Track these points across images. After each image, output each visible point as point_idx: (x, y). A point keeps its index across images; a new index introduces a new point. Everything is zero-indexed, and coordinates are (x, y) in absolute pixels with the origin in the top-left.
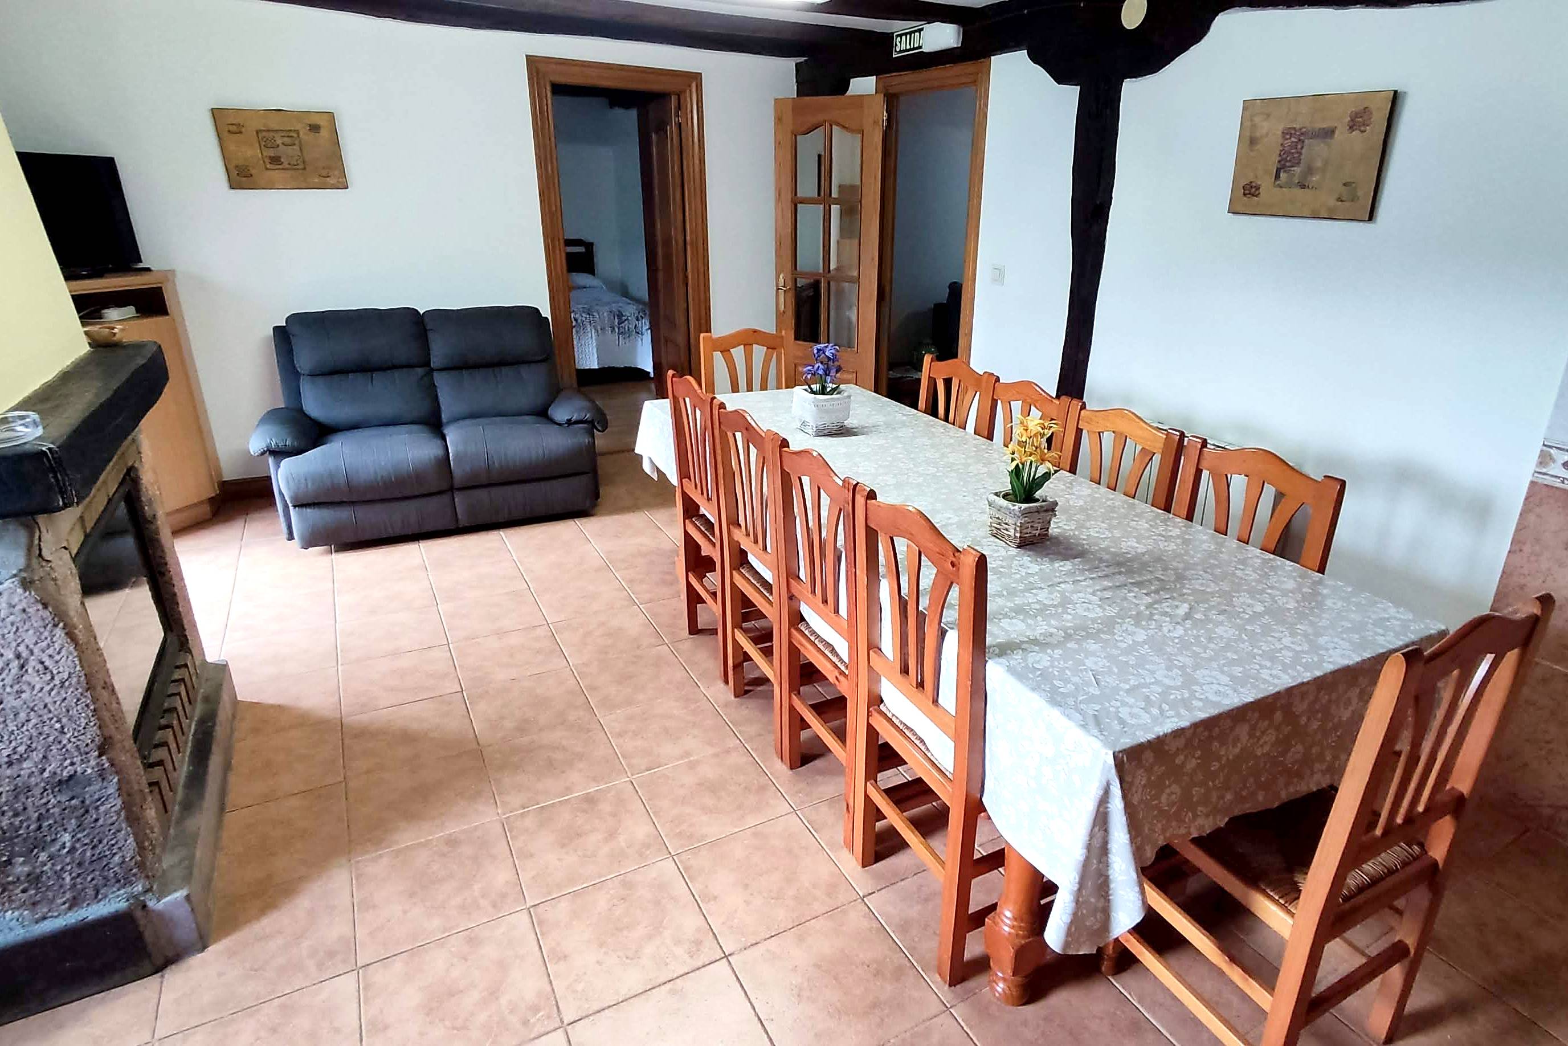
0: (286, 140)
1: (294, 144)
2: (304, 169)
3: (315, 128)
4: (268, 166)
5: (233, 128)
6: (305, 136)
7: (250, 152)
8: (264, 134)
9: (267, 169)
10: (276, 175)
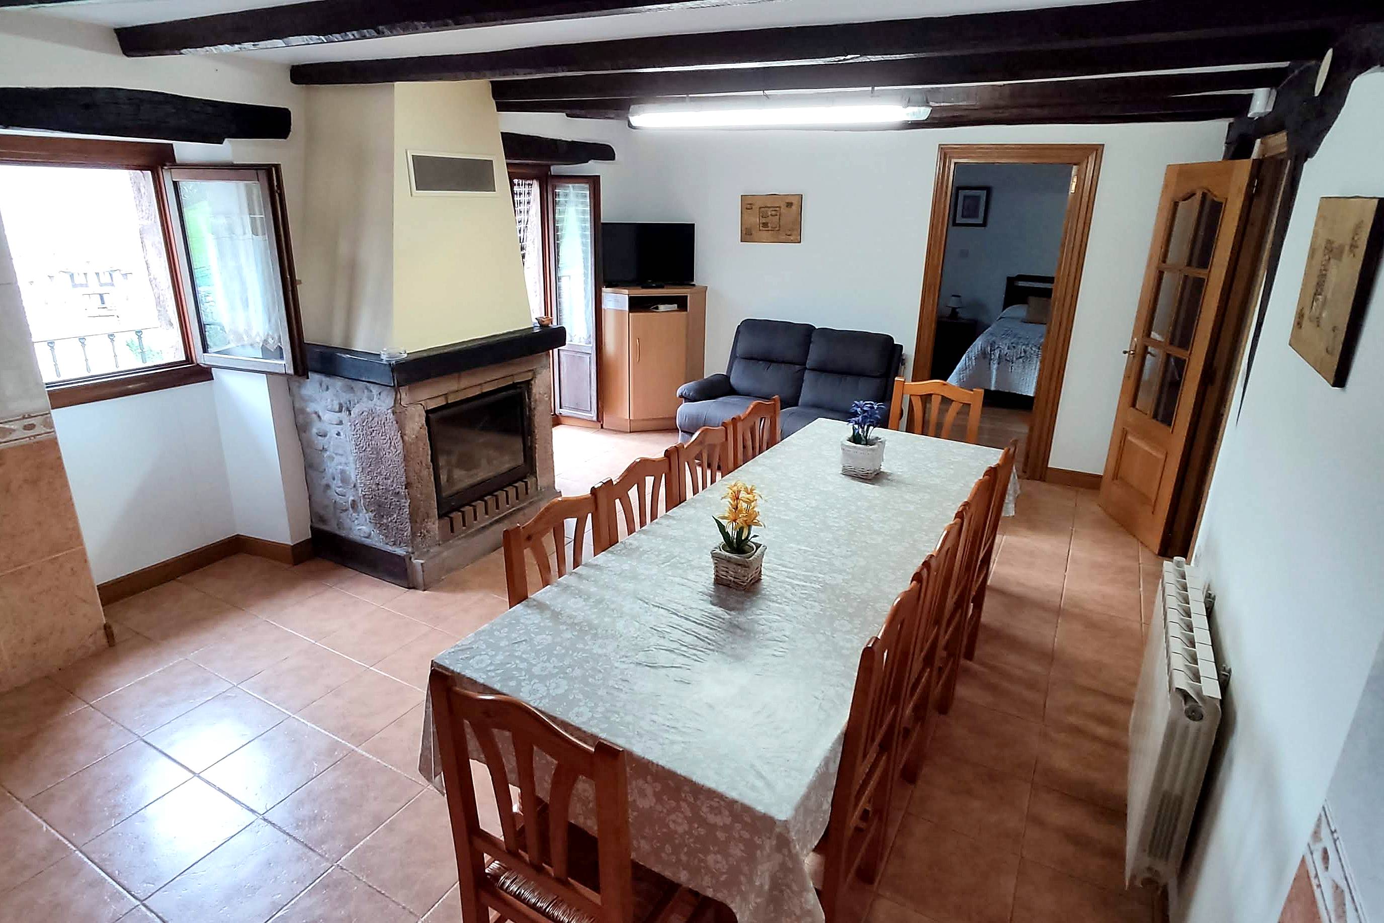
0: (774, 213)
1: (776, 215)
2: (779, 230)
3: (789, 205)
4: (761, 228)
5: (749, 206)
6: (784, 210)
7: (755, 220)
8: (763, 209)
9: (760, 230)
10: (765, 234)
